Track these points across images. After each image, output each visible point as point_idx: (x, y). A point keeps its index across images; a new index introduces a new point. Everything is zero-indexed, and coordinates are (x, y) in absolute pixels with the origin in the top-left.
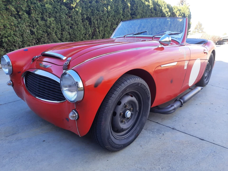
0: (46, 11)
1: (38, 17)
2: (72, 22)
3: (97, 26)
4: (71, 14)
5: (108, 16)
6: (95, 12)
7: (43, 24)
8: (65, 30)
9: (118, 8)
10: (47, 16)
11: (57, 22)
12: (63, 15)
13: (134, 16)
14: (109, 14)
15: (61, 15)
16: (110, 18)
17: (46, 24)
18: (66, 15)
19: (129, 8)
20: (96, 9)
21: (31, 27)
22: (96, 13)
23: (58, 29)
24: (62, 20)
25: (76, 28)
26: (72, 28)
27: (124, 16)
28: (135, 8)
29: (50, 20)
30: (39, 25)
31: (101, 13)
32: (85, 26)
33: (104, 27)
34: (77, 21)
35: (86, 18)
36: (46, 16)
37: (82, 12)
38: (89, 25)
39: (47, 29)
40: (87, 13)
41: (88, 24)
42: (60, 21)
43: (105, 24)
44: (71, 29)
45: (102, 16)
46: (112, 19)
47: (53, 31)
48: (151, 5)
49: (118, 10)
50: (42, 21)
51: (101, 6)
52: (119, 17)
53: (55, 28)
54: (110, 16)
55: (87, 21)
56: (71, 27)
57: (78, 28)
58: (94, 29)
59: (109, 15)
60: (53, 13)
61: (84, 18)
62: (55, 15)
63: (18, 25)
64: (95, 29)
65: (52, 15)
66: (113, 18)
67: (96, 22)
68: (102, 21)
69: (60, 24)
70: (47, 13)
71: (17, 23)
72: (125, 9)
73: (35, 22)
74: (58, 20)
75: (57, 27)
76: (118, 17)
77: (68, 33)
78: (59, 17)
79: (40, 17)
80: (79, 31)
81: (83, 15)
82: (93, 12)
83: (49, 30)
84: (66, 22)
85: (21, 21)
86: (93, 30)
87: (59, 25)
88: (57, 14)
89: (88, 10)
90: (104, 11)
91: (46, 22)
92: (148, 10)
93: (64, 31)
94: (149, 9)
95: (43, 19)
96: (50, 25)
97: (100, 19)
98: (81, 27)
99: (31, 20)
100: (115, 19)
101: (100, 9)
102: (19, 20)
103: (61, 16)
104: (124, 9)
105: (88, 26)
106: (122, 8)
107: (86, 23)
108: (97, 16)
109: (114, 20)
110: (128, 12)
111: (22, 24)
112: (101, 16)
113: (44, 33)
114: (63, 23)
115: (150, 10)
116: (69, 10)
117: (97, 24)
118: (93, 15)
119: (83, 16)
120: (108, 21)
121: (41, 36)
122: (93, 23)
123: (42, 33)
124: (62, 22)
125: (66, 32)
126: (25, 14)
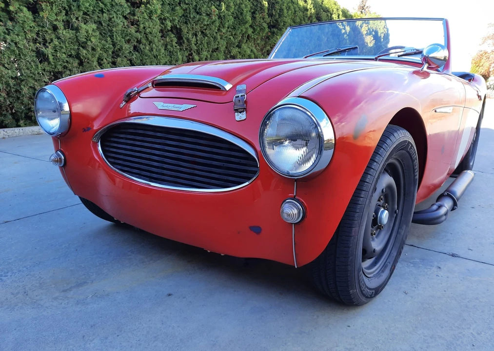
0: (79, 6)
1: (57, 20)
2: (139, 35)
3: (196, 48)
4: (136, 18)
5: (219, 26)
6: (192, 16)
7: (70, 38)
8: (120, 54)
9: (243, 10)
10: (80, 19)
11: (104, 33)
12: (117, 17)
13: (275, 30)
14: (221, 23)
15: (113, 17)
16: (224, 31)
17: (77, 37)
18: (125, 18)
19: (264, 10)
20: (193, 8)
21: (40, 43)
22: (194, 17)
23: (106, 51)
24: (114, 29)
25: (147, 51)
26: (137, 51)
27: (254, 29)
28: (277, 11)
29: (87, 28)
30: (59, 38)
31: (204, 19)
32: (169, 47)
33: (211, 50)
34: (151, 33)
35: (169, 28)
36: (77, 19)
37: (161, 14)
38: (176, 45)
39: (78, 49)
40: (174, 18)
41: (176, 43)
42: (111, 31)
43: (212, 43)
44: (137, 53)
45: (208, 25)
46: (229, 33)
47: (93, 55)
48: (311, 9)
49: (242, 14)
50: (67, 30)
51: (204, 3)
52: (244, 30)
53: (99, 49)
54: (224, 27)
55: (173, 36)
56: (135, 48)
57: (152, 51)
58: (187, 54)
59: (222, 25)
60: (93, 12)
61: (165, 27)
62: (98, 17)
63: (7, 36)
64: (191, 55)
65: (91, 18)
66: (230, 31)
67: (194, 39)
68: (206, 38)
69: (109, 39)
70: (79, 10)
71: (5, 33)
72: (257, 12)
73: (50, 32)
74: (105, 30)
75: (104, 45)
76: (242, 30)
77: (129, 62)
78: (108, 22)
79: (63, 21)
80: (155, 57)
81: (164, 22)
82: (187, 16)
83: (85, 51)
84: (124, 34)
85: (14, 27)
86: (186, 57)
87: (107, 42)
88: (104, 14)
89: (175, 11)
90: (211, 14)
91: (76, 33)
92: (304, 19)
93: (118, 56)
94: (307, 17)
95: (68, 25)
96: (87, 40)
97: (202, 32)
98: (160, 50)
99: (39, 26)
100: (235, 34)
101: (203, 9)
102: (9, 23)
103: (113, 19)
104: (254, 13)
105: (174, 47)
106: (250, 11)
107: (172, 41)
108: (196, 25)
109: (232, 38)
110: (263, 19)
111: (18, 35)
112: (205, 25)
113: (71, 60)
114: (118, 38)
115: (309, 18)
116: (132, 8)
117: (196, 43)
118: (186, 23)
119: (163, 24)
120: (219, 38)
121: (65, 66)
122: (186, 41)
123: (67, 59)
124: (116, 36)
125: (125, 60)
126: (25, 9)
